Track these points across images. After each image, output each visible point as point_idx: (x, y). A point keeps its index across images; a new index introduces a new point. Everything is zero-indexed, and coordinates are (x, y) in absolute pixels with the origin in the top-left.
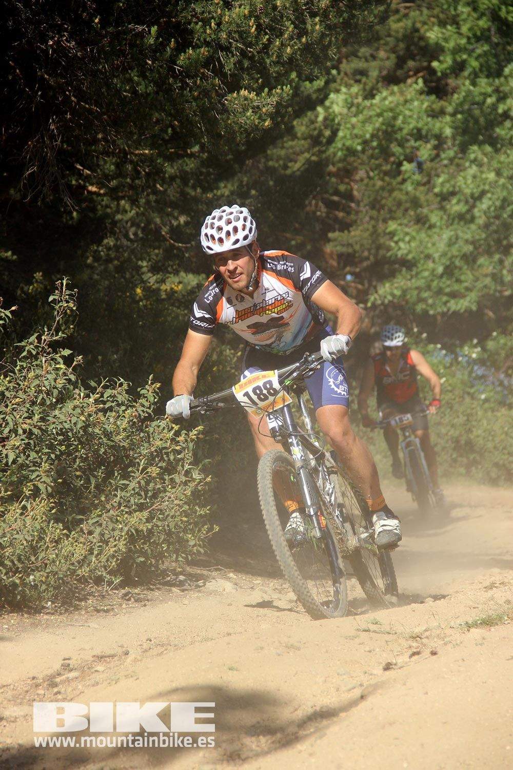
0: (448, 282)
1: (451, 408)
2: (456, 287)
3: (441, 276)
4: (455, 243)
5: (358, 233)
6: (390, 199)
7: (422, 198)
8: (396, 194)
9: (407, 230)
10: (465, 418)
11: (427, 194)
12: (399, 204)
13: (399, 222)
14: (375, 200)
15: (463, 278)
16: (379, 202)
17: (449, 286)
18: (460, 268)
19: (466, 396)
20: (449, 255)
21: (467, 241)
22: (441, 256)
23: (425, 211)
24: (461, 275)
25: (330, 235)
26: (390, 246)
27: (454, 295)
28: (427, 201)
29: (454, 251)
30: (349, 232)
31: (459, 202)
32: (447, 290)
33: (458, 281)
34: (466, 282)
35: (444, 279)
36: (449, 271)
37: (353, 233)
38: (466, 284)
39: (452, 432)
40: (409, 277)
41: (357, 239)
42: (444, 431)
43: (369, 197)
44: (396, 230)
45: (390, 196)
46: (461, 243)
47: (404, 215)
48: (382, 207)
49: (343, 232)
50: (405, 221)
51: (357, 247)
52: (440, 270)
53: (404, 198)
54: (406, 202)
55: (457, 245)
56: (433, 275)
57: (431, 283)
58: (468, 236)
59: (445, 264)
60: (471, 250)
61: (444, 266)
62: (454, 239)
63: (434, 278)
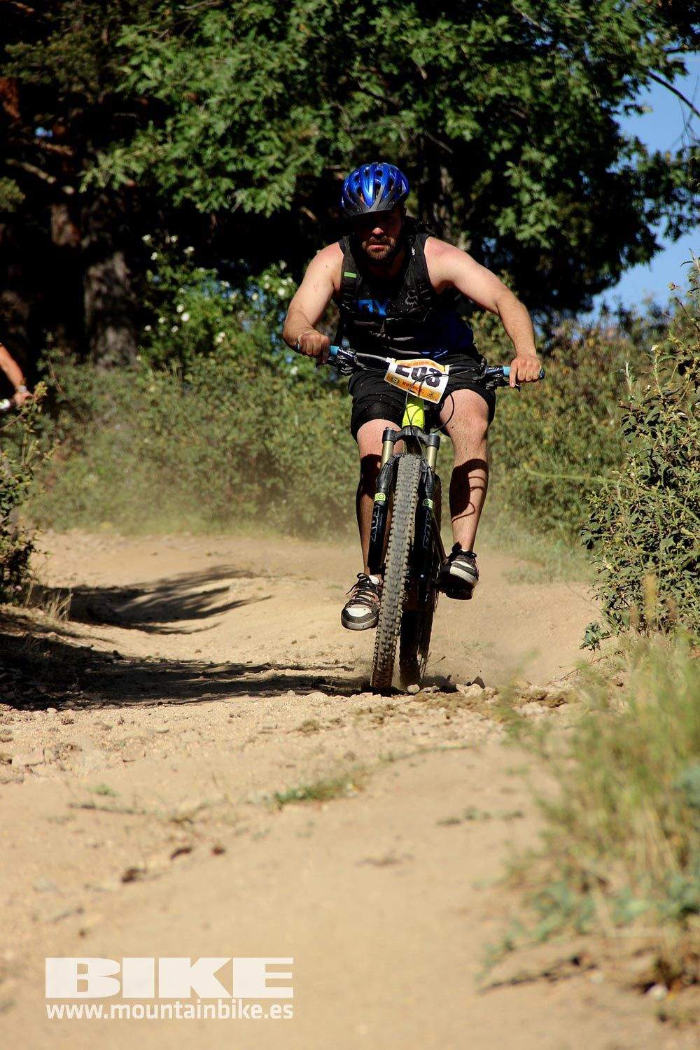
0: (234, 153)
1: (234, 391)
2: (248, 164)
3: (222, 142)
4: (248, 78)
5: (63, 45)
9: (156, 45)
10: (260, 409)
13: (141, 28)
15: (263, 146)
17: (234, 160)
18: (259, 127)
19: (263, 369)
20: (239, 100)
21: (271, 74)
22: (222, 103)
23: (192, 10)
24: (257, 141)
25: (8, 48)
26: (124, 73)
27: (244, 179)
29: (248, 92)
30: (46, 42)
32: (231, 168)
33: (253, 152)
34: (269, 155)
35: (226, 147)
36: (237, 134)
37: (53, 46)
38: (268, 160)
39: (234, 434)
40: (160, 138)
41: (62, 58)
42: (218, 433)
44: (134, 45)
46: (260, 77)
47: (150, 14)
49: (34, 43)
50: (153, 28)
51: (61, 75)
52: (220, 127)
55: (253, 82)
56: (207, 137)
57: (202, 151)
58: (274, 65)
59: (231, 117)
60: (280, 91)
61: (229, 122)
62: (247, 68)
63: (208, 142)
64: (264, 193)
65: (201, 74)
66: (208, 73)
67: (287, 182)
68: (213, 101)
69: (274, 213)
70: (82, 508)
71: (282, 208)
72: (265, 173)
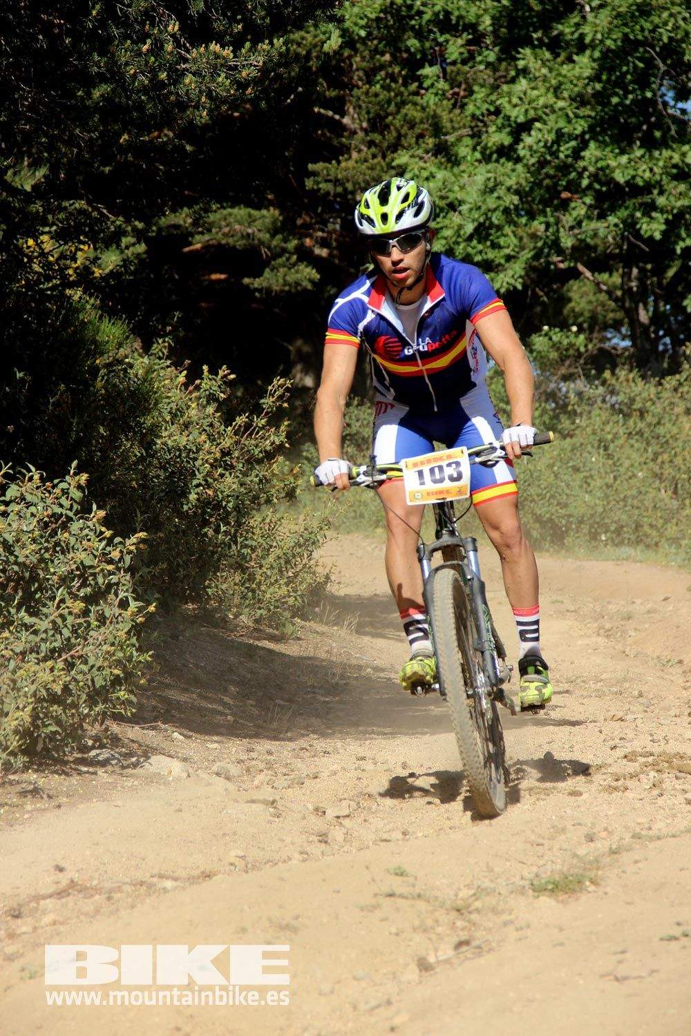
0: (480, 247)
2: (491, 254)
3: (470, 238)
4: (492, 190)
5: (351, 163)
6: (399, 117)
7: (445, 116)
8: (409, 110)
9: (422, 164)
11: (450, 112)
12: (412, 126)
13: (410, 153)
14: (378, 115)
15: (502, 241)
16: (383, 118)
17: (481, 252)
18: (499, 228)
20: (484, 208)
21: (509, 189)
22: (471, 210)
23: (451, 138)
24: (498, 238)
25: (311, 167)
27: (487, 266)
28: (451, 121)
29: (491, 202)
30: (339, 162)
31: (500, 129)
32: (478, 258)
33: (495, 246)
34: (508, 247)
35: (475, 242)
36: (483, 232)
37: (343, 164)
38: (507, 251)
41: (351, 173)
43: (368, 113)
44: (406, 165)
45: (398, 112)
46: (501, 191)
47: (417, 143)
48: (387, 127)
49: (330, 163)
50: (420, 152)
51: (349, 186)
52: (470, 228)
53: (418, 115)
54: (422, 122)
55: (495, 195)
56: (459, 236)
57: (456, 247)
58: (511, 182)
59: (477, 220)
60: (516, 202)
61: (476, 224)
62: (491, 184)
63: (460, 240)
64: (502, 275)
65: (456, 188)
66: (462, 188)
67: (517, 268)
68: (464, 208)
69: (508, 290)
70: (362, 516)
71: (515, 288)
72: (503, 261)
